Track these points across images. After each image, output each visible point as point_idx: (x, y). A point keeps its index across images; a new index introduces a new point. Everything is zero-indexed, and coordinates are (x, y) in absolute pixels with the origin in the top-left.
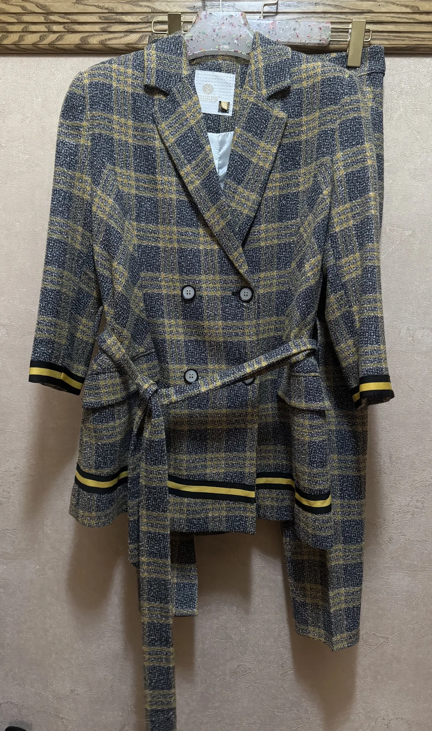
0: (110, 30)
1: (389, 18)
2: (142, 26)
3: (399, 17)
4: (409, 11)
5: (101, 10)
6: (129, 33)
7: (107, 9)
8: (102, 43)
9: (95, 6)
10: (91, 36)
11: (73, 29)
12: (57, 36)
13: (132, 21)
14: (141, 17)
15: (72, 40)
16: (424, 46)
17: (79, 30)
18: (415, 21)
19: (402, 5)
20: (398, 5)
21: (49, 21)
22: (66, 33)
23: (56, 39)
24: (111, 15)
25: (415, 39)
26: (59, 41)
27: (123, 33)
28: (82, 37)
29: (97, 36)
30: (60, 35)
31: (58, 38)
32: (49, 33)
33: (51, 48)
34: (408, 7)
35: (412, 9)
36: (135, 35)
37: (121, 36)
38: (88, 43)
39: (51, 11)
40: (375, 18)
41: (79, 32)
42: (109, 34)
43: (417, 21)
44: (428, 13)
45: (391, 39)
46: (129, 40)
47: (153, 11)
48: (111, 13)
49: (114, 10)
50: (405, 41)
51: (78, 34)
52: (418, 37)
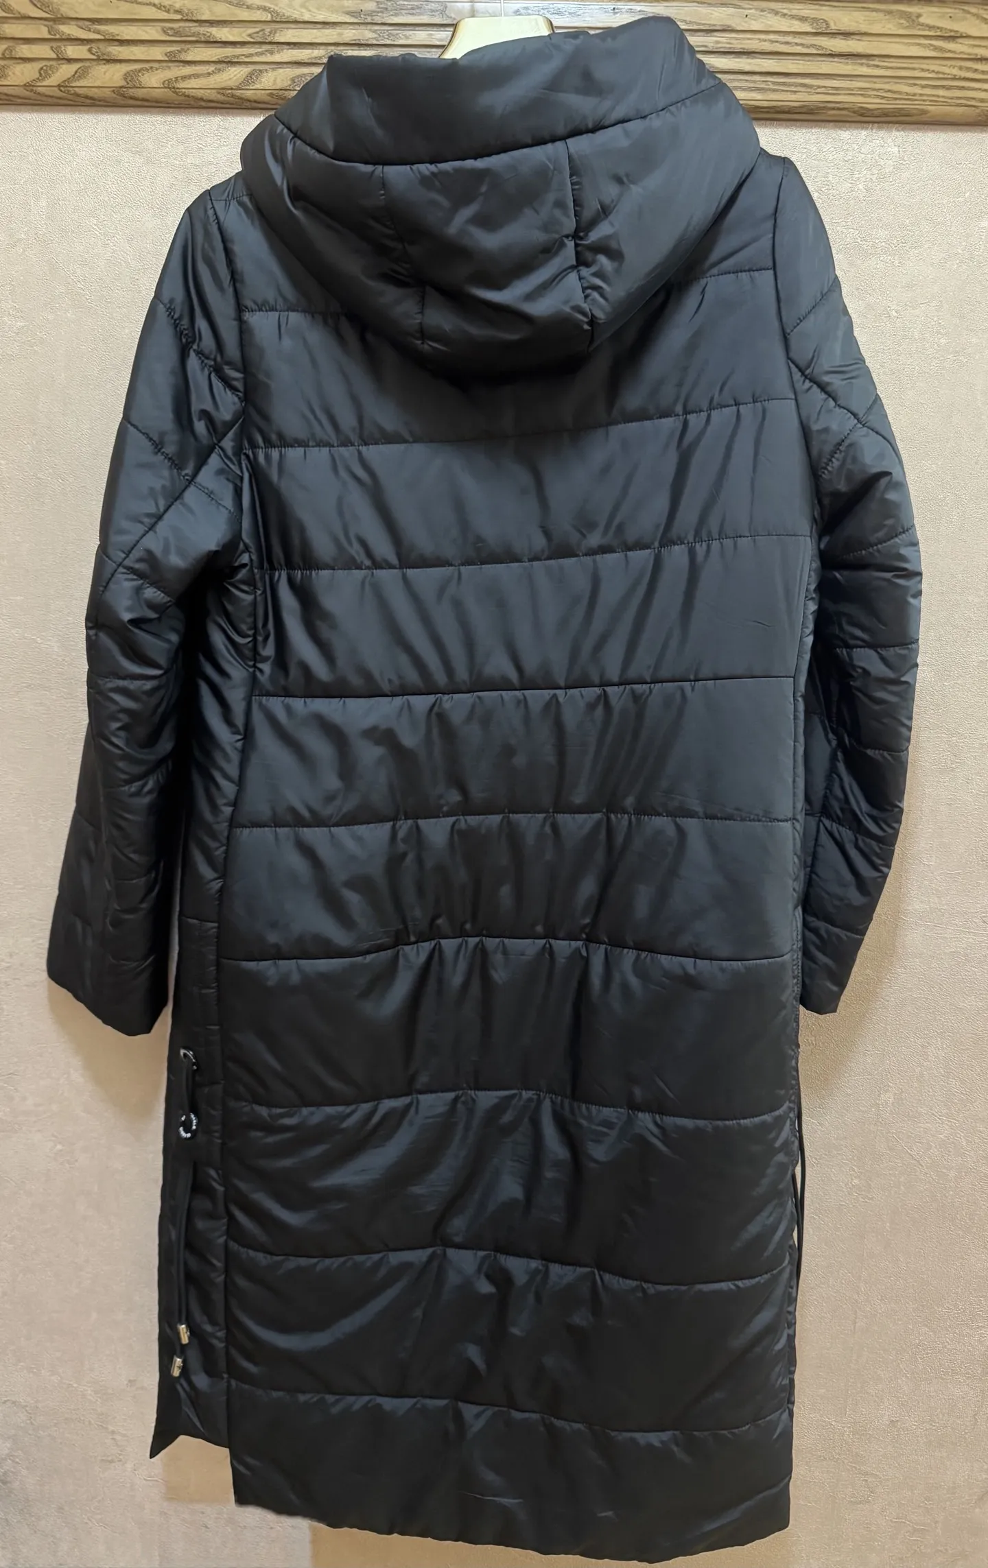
0: (184, 57)
1: (764, 43)
2: (252, 50)
3: (787, 43)
4: (809, 29)
5: (166, 14)
6: (225, 65)
7: (178, 12)
8: (169, 85)
9: (154, 5)
10: (147, 70)
11: (109, 54)
12: (74, 70)
13: (231, 39)
14: (251, 31)
15: (107, 77)
16: (838, 105)
17: (121, 57)
18: (820, 52)
19: (793, 17)
20: (785, 15)
21: (58, 36)
22: (94, 63)
23: (74, 75)
24: (187, 24)
25: (819, 90)
26: (78, 80)
27: (212, 65)
28: (128, 73)
29: (159, 71)
30: (80, 68)
31: (78, 73)
32: (59, 62)
33: (64, 94)
34: (806, 20)
35: (815, 25)
36: (238, 71)
37: (209, 71)
38: (139, 86)
39: (62, 15)
40: (738, 44)
41: (120, 61)
42: (184, 66)
43: (824, 53)
44: (847, 35)
45: (770, 90)
46: (226, 81)
47: (274, 19)
48: (187, 20)
49: (193, 15)
50: (798, 93)
51: (118, 66)
52: (825, 87)
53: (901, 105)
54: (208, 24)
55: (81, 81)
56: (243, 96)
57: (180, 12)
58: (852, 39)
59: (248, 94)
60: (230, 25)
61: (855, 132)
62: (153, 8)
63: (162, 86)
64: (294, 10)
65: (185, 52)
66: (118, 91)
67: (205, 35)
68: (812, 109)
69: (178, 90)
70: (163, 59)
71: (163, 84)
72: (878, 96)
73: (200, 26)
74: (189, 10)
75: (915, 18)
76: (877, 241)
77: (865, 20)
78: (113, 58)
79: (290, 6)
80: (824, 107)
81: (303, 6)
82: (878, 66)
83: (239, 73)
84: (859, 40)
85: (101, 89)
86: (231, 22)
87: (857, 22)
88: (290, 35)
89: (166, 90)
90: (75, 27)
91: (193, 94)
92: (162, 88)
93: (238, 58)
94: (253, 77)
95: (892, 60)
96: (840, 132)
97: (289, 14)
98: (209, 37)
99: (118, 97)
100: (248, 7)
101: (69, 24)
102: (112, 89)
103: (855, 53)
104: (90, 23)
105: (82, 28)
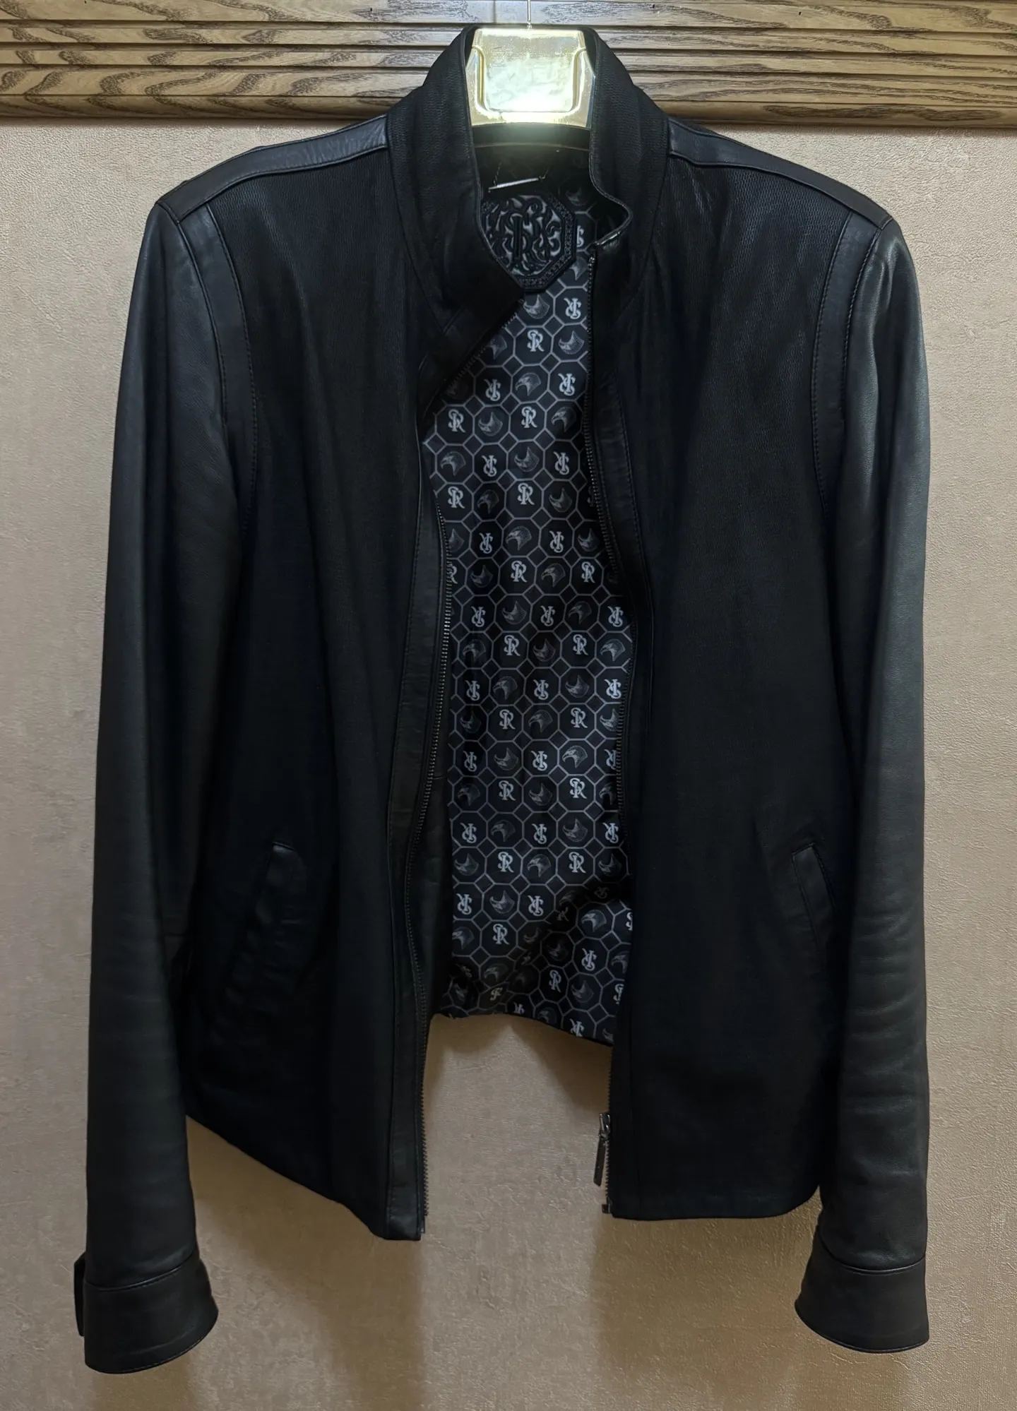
0: (169, 61)
1: (820, 42)
2: (248, 53)
3: (845, 42)
4: (868, 27)
5: (147, 14)
6: (216, 70)
7: (163, 12)
8: (152, 92)
9: (135, 6)
10: (127, 76)
11: (83, 59)
12: (43, 77)
13: (224, 41)
14: (246, 32)
15: (81, 84)
16: (904, 108)
17: (97, 62)
18: (882, 51)
19: (850, 14)
20: (841, 12)
21: (24, 40)
22: (68, 69)
23: (43, 83)
24: (172, 26)
25: (882, 92)
26: (48, 88)
27: (202, 70)
28: (105, 79)
29: (141, 77)
30: (50, 74)
31: (47, 80)
32: (26, 69)
33: (32, 104)
34: (865, 17)
35: (875, 22)
36: (233, 76)
37: (199, 76)
38: (118, 93)
39: (29, 16)
40: (791, 43)
41: (96, 67)
42: (170, 72)
43: (886, 52)
44: (910, 33)
45: (828, 92)
46: (217, 87)
47: (273, 19)
48: (173, 22)
49: (179, 16)
50: (859, 96)
51: (94, 73)
52: (889, 88)
53: (972, 106)
54: (196, 26)
55: (51, 89)
56: (237, 103)
57: (164, 12)
58: (916, 37)
59: (243, 101)
60: (223, 27)
61: (921, 138)
62: (133, 8)
63: (145, 93)
64: (295, 9)
65: (171, 56)
66: (94, 99)
67: (193, 37)
68: (876, 113)
69: (163, 98)
70: (145, 64)
71: (146, 91)
72: (946, 98)
73: (188, 28)
74: (174, 10)
75: (983, 15)
76: (949, 255)
77: (929, 18)
78: (88, 63)
79: (290, 4)
80: (889, 110)
81: (304, 5)
82: (945, 66)
83: (233, 78)
84: (923, 39)
85: (75, 97)
86: (224, 23)
87: (921, 19)
88: (291, 36)
89: (149, 98)
90: (44, 30)
91: (179, 102)
92: (144, 95)
93: (231, 62)
94: (249, 82)
95: (959, 59)
96: (903, 138)
97: (289, 14)
98: (198, 39)
99: (94, 106)
100: (243, 7)
101: (37, 27)
102: (87, 97)
103: (919, 52)
104: (62, 26)
105: (53, 32)
